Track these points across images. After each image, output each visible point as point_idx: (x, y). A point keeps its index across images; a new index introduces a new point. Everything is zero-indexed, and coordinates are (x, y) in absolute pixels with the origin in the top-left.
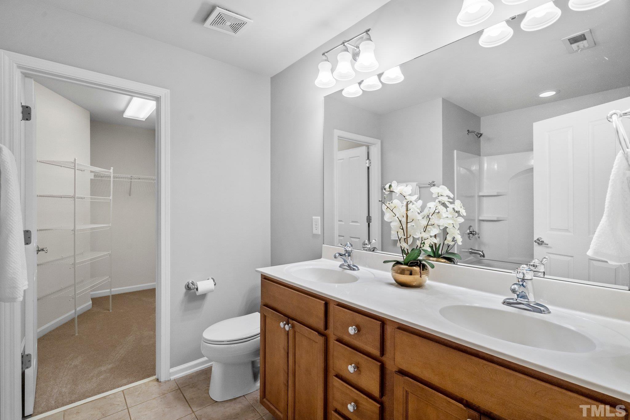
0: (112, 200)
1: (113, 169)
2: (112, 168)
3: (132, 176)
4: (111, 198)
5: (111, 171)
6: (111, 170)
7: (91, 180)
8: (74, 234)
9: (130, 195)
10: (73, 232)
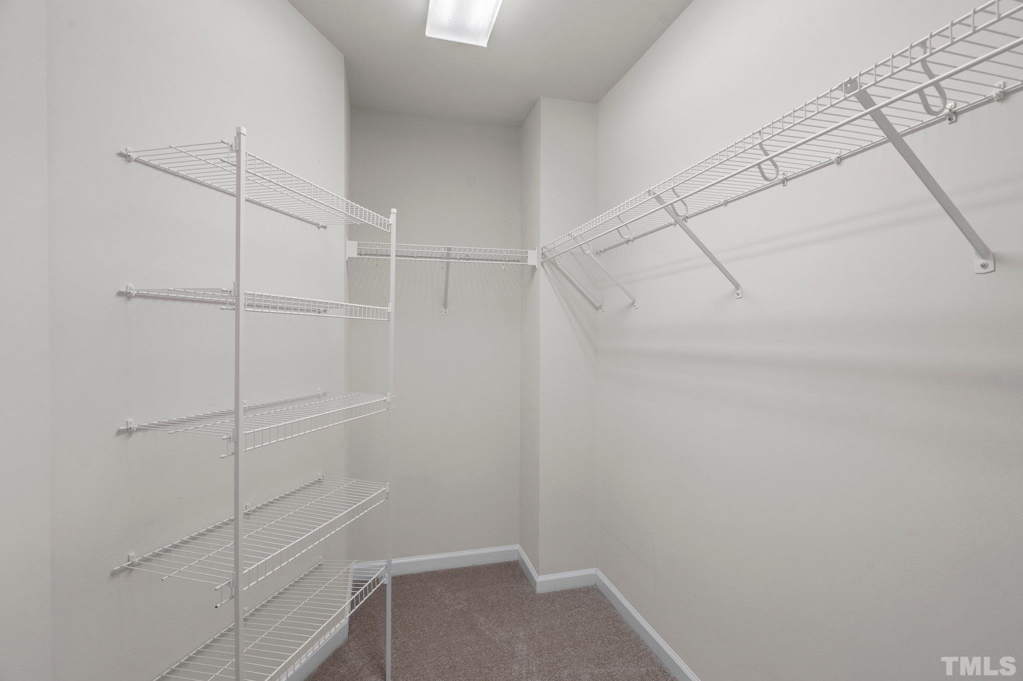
0: (392, 316)
1: (397, 214)
2: (394, 210)
3: (449, 249)
4: (391, 308)
5: (392, 220)
6: (391, 216)
7: (351, 259)
8: (236, 454)
9: (445, 305)
10: (232, 445)
